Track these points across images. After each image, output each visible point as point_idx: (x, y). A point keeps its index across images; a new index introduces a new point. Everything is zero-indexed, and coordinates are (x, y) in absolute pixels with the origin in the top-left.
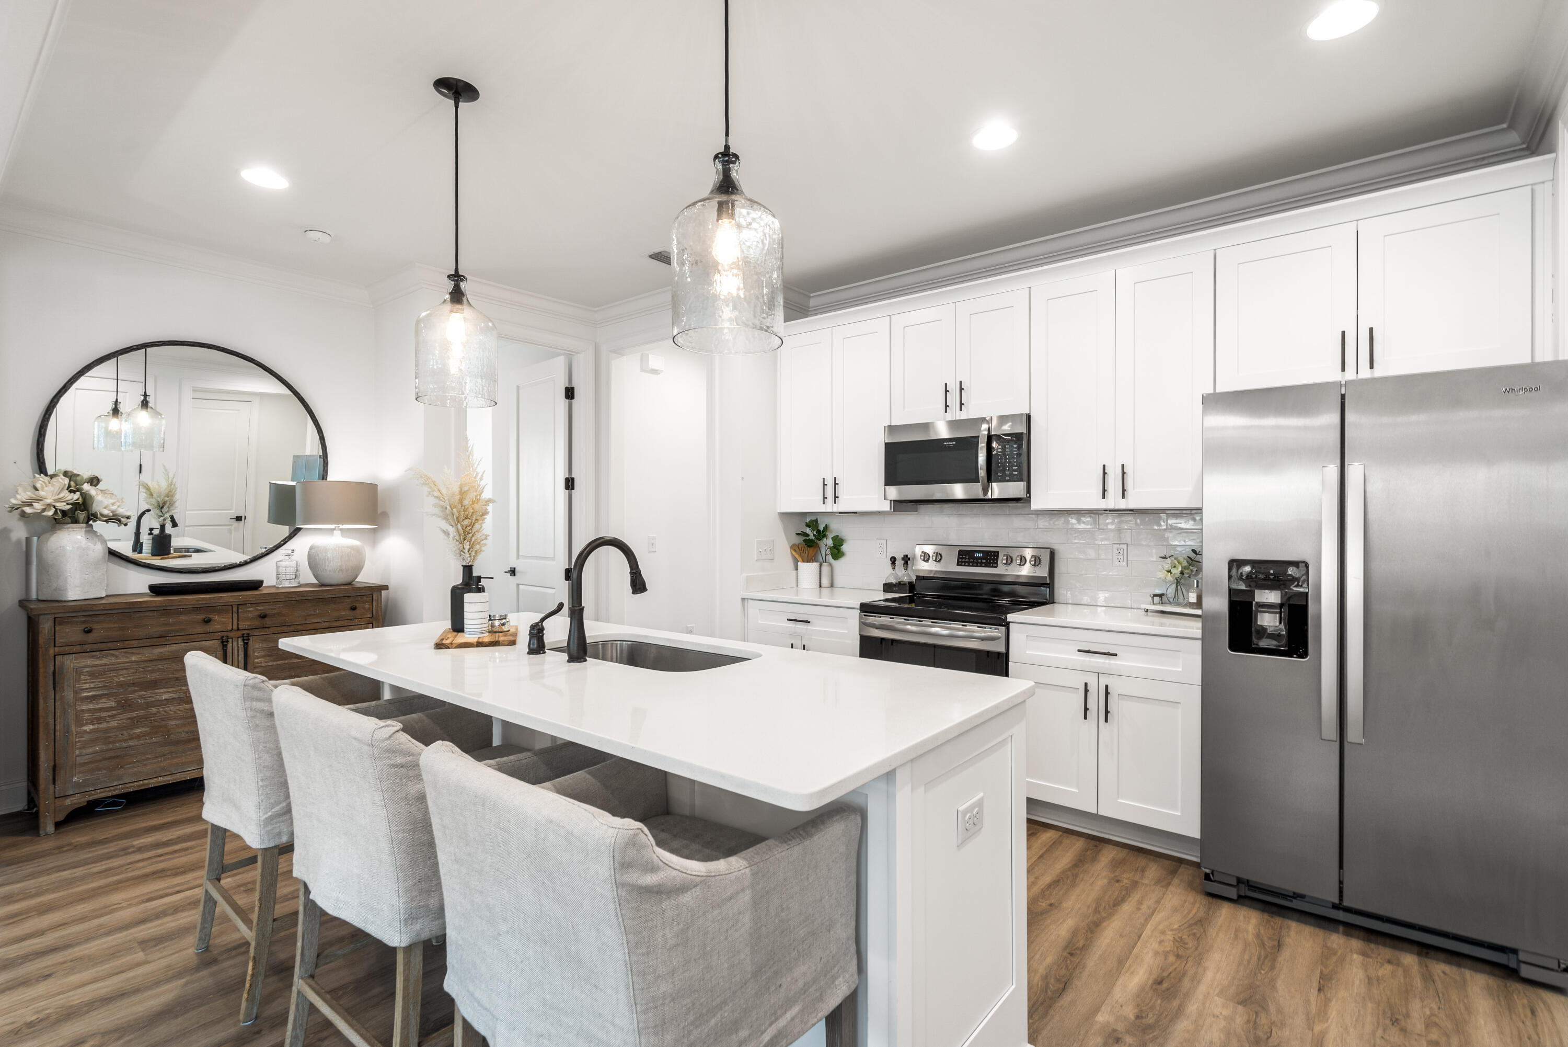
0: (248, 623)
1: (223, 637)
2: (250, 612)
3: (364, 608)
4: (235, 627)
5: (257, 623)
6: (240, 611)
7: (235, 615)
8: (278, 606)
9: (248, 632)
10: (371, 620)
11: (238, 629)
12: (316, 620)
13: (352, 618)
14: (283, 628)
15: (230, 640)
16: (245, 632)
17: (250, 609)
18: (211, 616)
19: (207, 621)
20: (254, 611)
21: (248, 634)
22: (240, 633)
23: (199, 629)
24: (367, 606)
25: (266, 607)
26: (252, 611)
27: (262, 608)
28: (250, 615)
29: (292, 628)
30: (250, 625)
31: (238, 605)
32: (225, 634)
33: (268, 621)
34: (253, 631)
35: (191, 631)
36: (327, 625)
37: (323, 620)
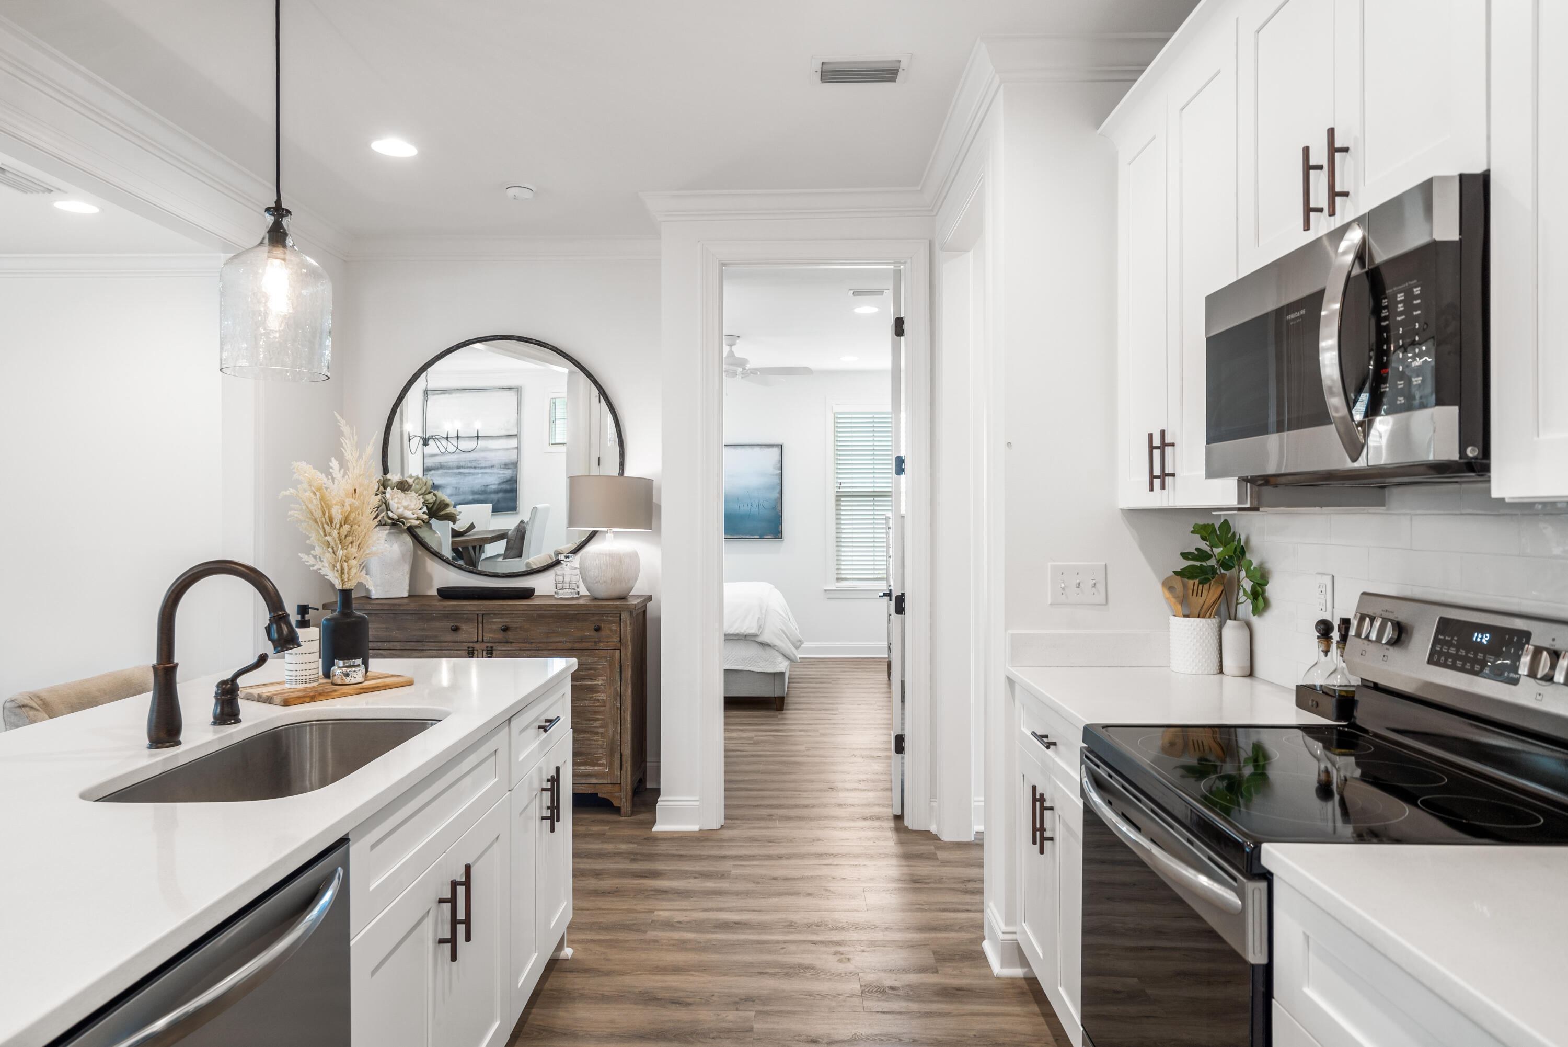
0: (491, 636)
1: (468, 648)
2: (494, 623)
3: (610, 630)
4: (480, 639)
5: (500, 636)
6: (484, 621)
7: (480, 625)
8: (520, 619)
9: (491, 645)
10: (619, 645)
11: (483, 641)
12: (558, 639)
13: (597, 640)
14: (525, 645)
15: (476, 652)
16: (489, 645)
17: (494, 620)
18: (458, 625)
19: (456, 629)
20: (498, 623)
21: (492, 647)
22: (484, 646)
23: (450, 637)
24: (614, 628)
25: (508, 620)
26: (496, 622)
27: (505, 619)
28: (494, 627)
29: (534, 646)
30: (493, 638)
31: (483, 614)
32: (471, 645)
33: (510, 635)
34: (497, 644)
35: (442, 639)
36: (569, 645)
37: (565, 639)
